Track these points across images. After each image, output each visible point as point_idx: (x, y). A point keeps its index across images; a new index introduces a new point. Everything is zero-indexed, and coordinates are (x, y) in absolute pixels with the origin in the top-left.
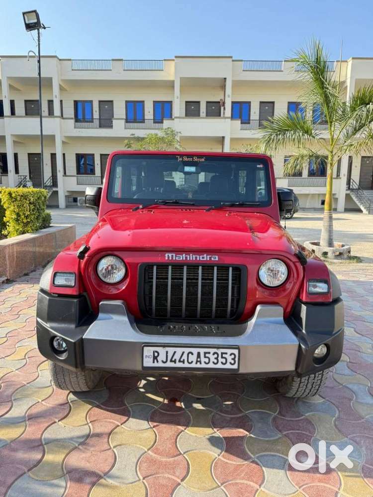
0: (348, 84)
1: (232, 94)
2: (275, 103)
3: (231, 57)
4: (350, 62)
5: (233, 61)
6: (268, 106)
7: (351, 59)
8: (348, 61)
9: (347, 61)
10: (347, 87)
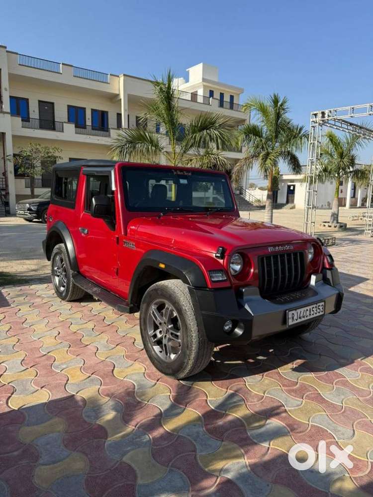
0: (122, 96)
1: (10, 87)
2: (55, 104)
3: (5, 47)
4: (122, 79)
5: (7, 52)
6: (47, 106)
7: (122, 75)
8: (120, 76)
9: (118, 76)
10: (121, 99)
